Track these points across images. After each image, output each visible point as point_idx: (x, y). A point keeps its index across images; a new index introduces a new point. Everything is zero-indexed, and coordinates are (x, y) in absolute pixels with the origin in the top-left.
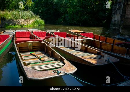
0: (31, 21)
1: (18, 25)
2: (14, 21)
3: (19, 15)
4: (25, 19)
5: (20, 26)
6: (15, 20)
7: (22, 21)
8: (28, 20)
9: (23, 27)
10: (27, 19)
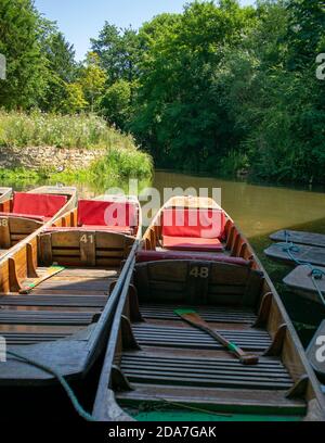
0: (89, 157)
1: (28, 168)
2: (11, 153)
3: (37, 132)
4: (59, 147)
5: (34, 174)
6: (16, 149)
7: (45, 154)
8: (74, 153)
9: (46, 178)
10: (69, 146)
